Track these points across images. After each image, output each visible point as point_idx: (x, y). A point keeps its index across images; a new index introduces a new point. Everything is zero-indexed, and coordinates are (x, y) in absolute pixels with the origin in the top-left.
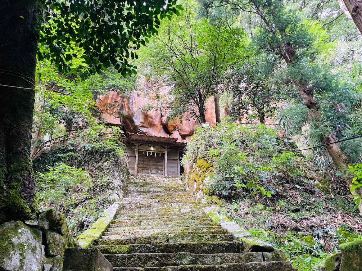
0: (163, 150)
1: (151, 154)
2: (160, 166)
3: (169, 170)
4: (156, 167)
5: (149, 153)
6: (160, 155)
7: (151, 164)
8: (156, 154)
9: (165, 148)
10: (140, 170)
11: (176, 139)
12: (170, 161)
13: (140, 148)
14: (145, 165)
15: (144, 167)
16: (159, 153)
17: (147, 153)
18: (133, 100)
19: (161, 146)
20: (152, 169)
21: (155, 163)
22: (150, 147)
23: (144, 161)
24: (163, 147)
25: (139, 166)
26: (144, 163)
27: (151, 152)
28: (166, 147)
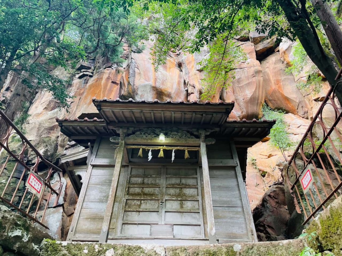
0: (192, 141)
1: (161, 154)
2: (189, 187)
3: (217, 198)
4: (178, 191)
5: (155, 153)
6: (187, 155)
7: (162, 182)
8: (173, 154)
9: (198, 137)
10: (133, 203)
11: (229, 104)
12: (217, 173)
13: (131, 140)
14: (149, 186)
15: (145, 194)
16: (184, 151)
17: (150, 154)
18: (136, 69)
19: (188, 132)
20: (167, 198)
21: (174, 181)
22: (158, 135)
23: (145, 176)
24: (192, 134)
25: (132, 190)
26: (146, 180)
27: (159, 150)
28: (203, 133)
